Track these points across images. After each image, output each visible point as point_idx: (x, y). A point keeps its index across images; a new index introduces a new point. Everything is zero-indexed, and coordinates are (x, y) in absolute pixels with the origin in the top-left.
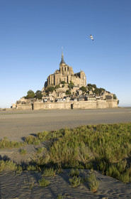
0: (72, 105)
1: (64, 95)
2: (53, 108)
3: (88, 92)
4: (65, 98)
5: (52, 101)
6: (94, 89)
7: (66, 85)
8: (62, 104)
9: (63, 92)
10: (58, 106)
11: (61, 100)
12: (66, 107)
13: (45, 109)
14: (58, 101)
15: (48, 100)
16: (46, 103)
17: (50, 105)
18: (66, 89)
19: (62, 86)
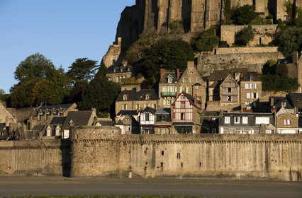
1: (252, 91)
2: (190, 167)
4: (260, 108)
5: (184, 129)
7: (259, 28)
8: (248, 148)
9: (247, 75)
10: (222, 154)
11: (245, 120)
12: (275, 168)
13: (140, 171)
14: (222, 130)
15: (159, 118)
16: (147, 136)
17: (176, 147)
18: (260, 55)
19: (238, 35)
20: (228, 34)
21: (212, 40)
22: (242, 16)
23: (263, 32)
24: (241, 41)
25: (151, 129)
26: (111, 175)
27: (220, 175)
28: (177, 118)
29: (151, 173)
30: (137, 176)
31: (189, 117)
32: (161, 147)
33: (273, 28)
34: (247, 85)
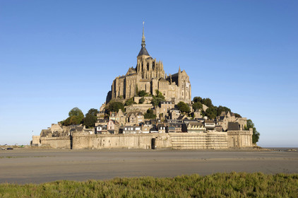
0: (153, 141)
1: (141, 119)
2: (113, 145)
3: (192, 115)
4: (141, 125)
5: (112, 132)
6: (205, 108)
8: (133, 138)
9: (140, 113)
10: (124, 141)
11: (132, 129)
12: (141, 145)
13: (96, 147)
14: (124, 132)
15: (103, 129)
16: (99, 135)
17: (108, 139)
18: (146, 107)
19: (140, 100)
20: (137, 99)
21: (131, 102)
22: (141, 94)
23: (148, 99)
24: (141, 102)
25: (100, 132)
26: (86, 148)
27: (123, 148)
28: (109, 128)
29: (100, 148)
30: (95, 149)
31: (113, 128)
32: (103, 138)
33: (151, 98)
34: (138, 117)
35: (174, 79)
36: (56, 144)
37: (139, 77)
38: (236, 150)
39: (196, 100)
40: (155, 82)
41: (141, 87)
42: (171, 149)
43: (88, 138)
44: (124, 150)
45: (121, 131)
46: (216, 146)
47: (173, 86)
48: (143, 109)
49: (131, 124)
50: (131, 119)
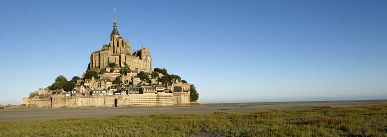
0: (116, 100)
2: (85, 104)
3: (150, 81)
5: (83, 94)
6: (161, 75)
7: (116, 68)
8: (100, 99)
9: (109, 80)
10: (93, 101)
11: (99, 92)
12: (107, 104)
13: (71, 106)
14: (93, 95)
15: (76, 92)
16: (73, 97)
17: (81, 99)
18: (115, 75)
19: (111, 70)
20: (108, 69)
21: (104, 71)
22: (112, 65)
23: (117, 70)
24: (111, 72)
25: (74, 95)
26: (62, 107)
27: (92, 106)
28: (81, 92)
29: (74, 106)
30: (70, 107)
31: (84, 92)
32: (77, 99)
33: (120, 68)
34: (108, 83)
35: (139, 54)
36: (41, 104)
37: (110, 52)
38: (178, 106)
39: (156, 70)
40: (123, 56)
41: (112, 60)
42: (130, 107)
43: (65, 99)
44: (93, 108)
45: (91, 93)
46: (164, 104)
47: (137, 59)
48: (113, 77)
49: (102, 88)
50: (101, 84)
